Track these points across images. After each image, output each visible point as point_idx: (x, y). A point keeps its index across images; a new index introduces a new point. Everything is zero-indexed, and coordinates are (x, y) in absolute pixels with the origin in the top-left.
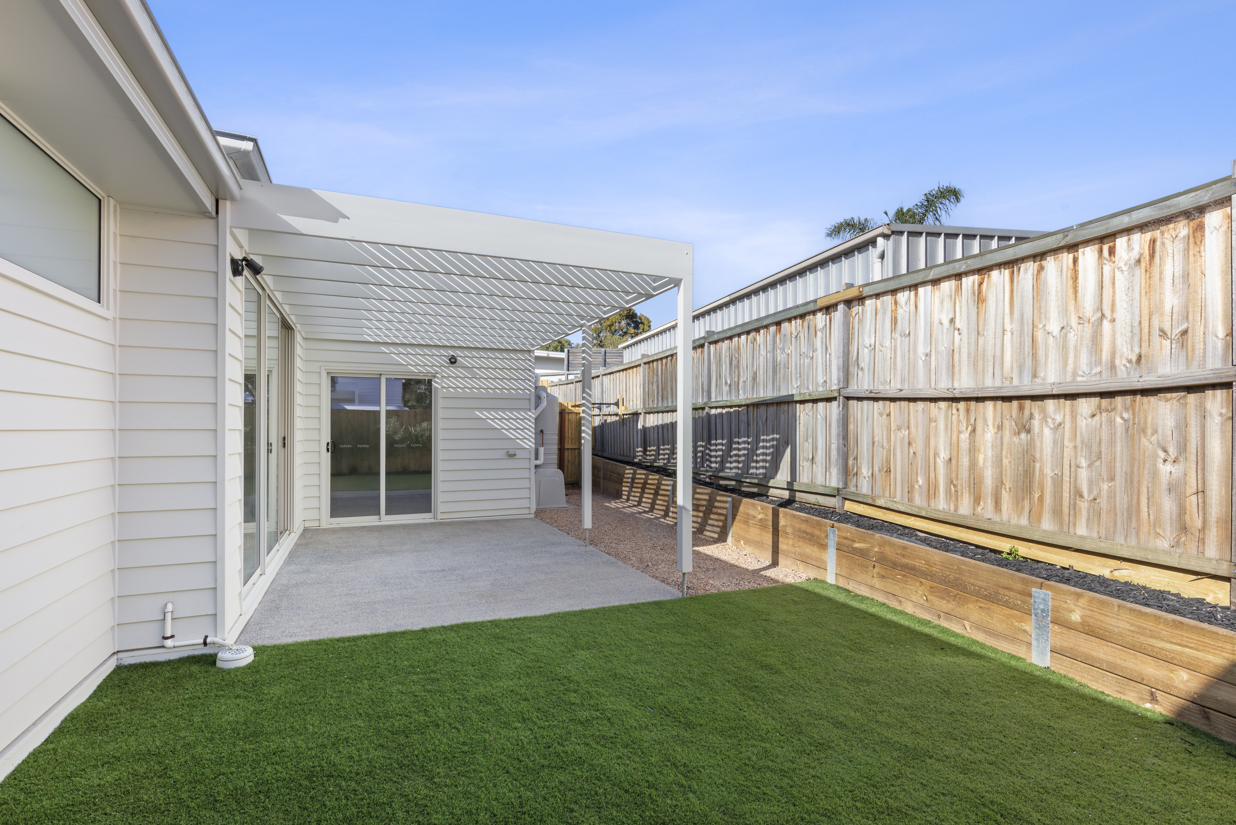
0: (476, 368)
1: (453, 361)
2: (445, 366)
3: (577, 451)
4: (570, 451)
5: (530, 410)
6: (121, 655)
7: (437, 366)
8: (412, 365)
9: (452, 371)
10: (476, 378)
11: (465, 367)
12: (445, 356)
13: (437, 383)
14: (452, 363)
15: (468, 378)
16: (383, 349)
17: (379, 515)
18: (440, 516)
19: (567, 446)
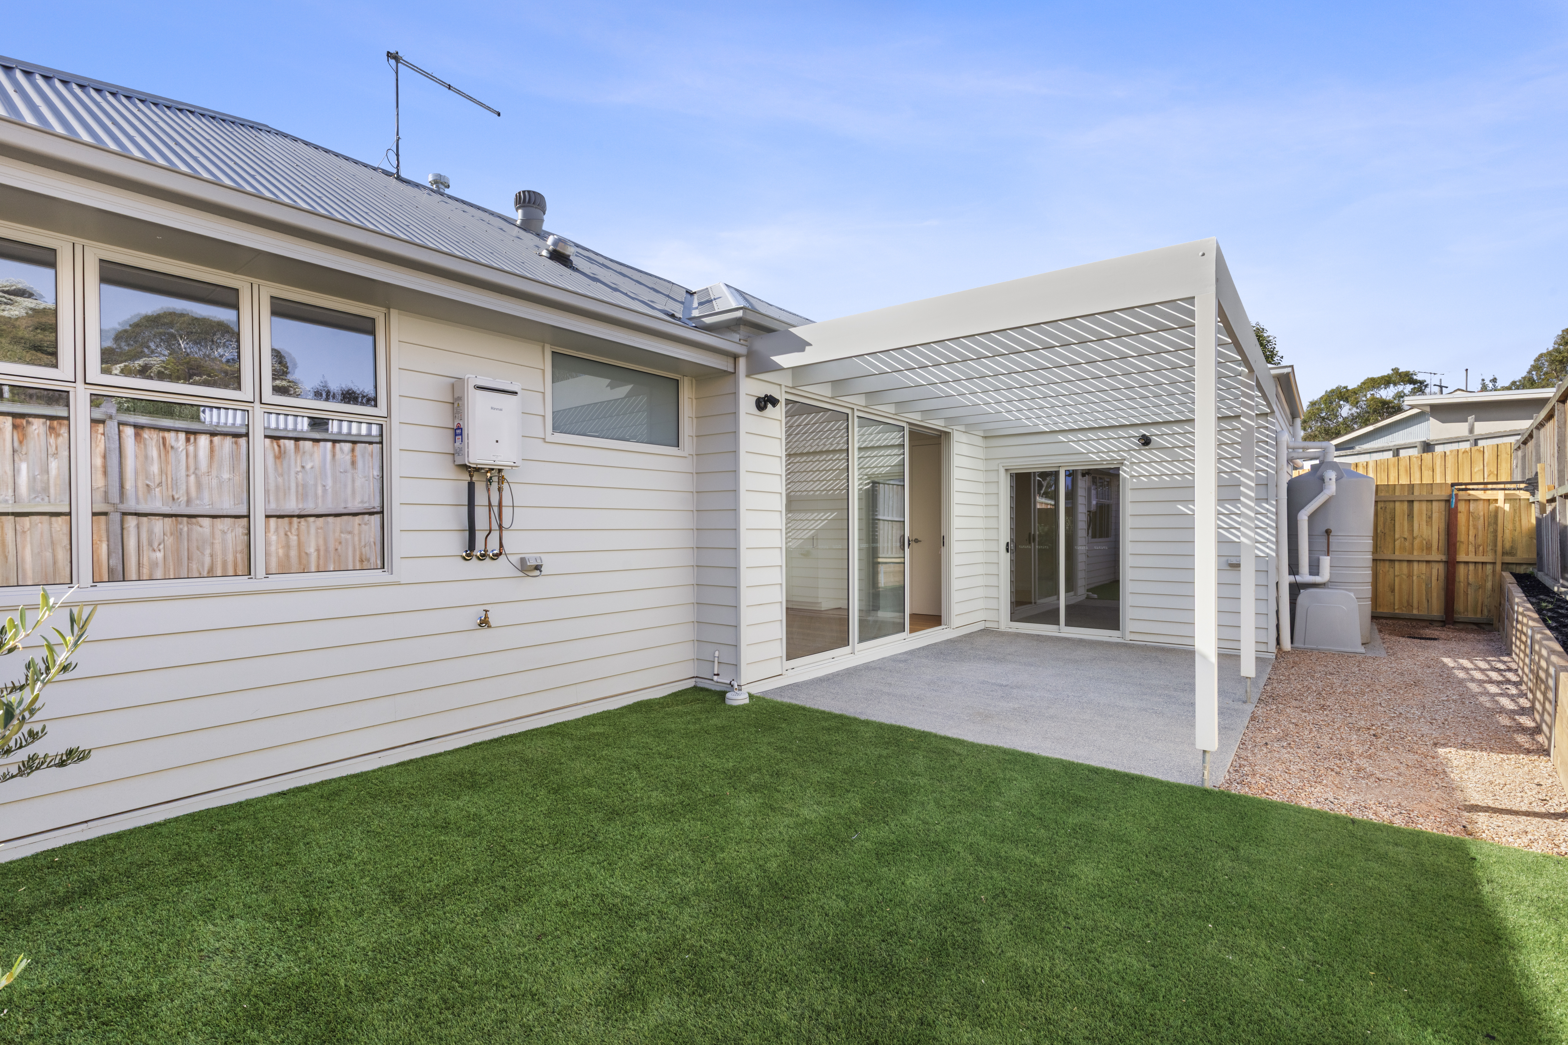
0: (1179, 447)
1: (1146, 441)
2: (1134, 450)
3: (1489, 567)
4: (1471, 567)
5: (1266, 500)
6: (698, 680)
7: (1124, 451)
8: (1093, 453)
9: (1146, 454)
10: (1178, 461)
11: (1163, 448)
12: (1134, 437)
13: (1125, 472)
14: (1144, 444)
15: (1167, 461)
16: (1061, 438)
17: (1059, 624)
18: (1129, 637)
19: (1462, 557)
